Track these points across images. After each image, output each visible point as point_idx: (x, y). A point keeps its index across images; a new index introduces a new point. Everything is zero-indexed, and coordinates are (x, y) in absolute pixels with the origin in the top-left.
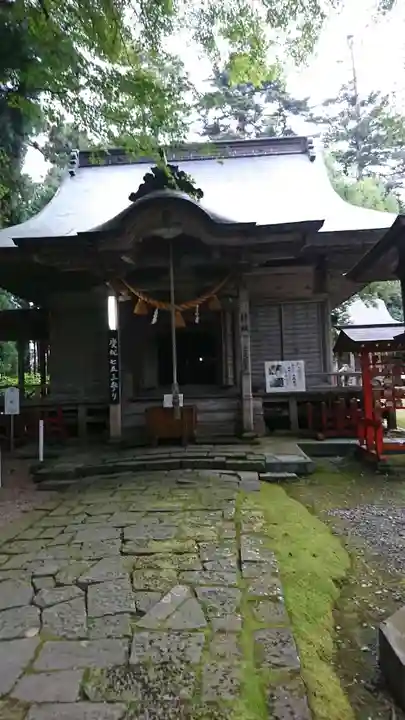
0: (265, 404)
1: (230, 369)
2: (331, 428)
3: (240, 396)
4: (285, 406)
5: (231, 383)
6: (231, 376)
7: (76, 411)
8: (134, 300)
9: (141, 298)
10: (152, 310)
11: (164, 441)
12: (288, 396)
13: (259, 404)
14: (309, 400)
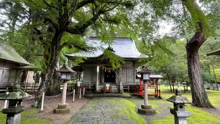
0: (123, 87)
1: (117, 80)
2: (136, 92)
3: (119, 85)
4: (127, 87)
5: (117, 83)
6: (117, 81)
7: (89, 86)
8: (102, 67)
9: (103, 67)
10: (105, 69)
11: (106, 93)
12: (128, 86)
13: (122, 87)
14: (131, 87)
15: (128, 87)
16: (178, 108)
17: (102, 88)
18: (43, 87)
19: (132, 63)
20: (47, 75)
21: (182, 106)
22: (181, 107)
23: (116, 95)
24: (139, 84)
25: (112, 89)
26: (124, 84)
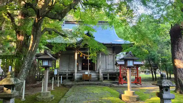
5: (96, 70)
7: (66, 75)
8: (80, 54)
9: (82, 54)
10: (83, 56)
11: (86, 81)
12: (107, 73)
13: (102, 74)
14: (111, 74)
15: (108, 75)
16: (164, 91)
17: (81, 76)
18: (23, 75)
19: (112, 49)
20: (27, 63)
21: (167, 88)
22: (167, 90)
23: (96, 83)
24: (119, 71)
25: (92, 77)
26: (104, 72)
